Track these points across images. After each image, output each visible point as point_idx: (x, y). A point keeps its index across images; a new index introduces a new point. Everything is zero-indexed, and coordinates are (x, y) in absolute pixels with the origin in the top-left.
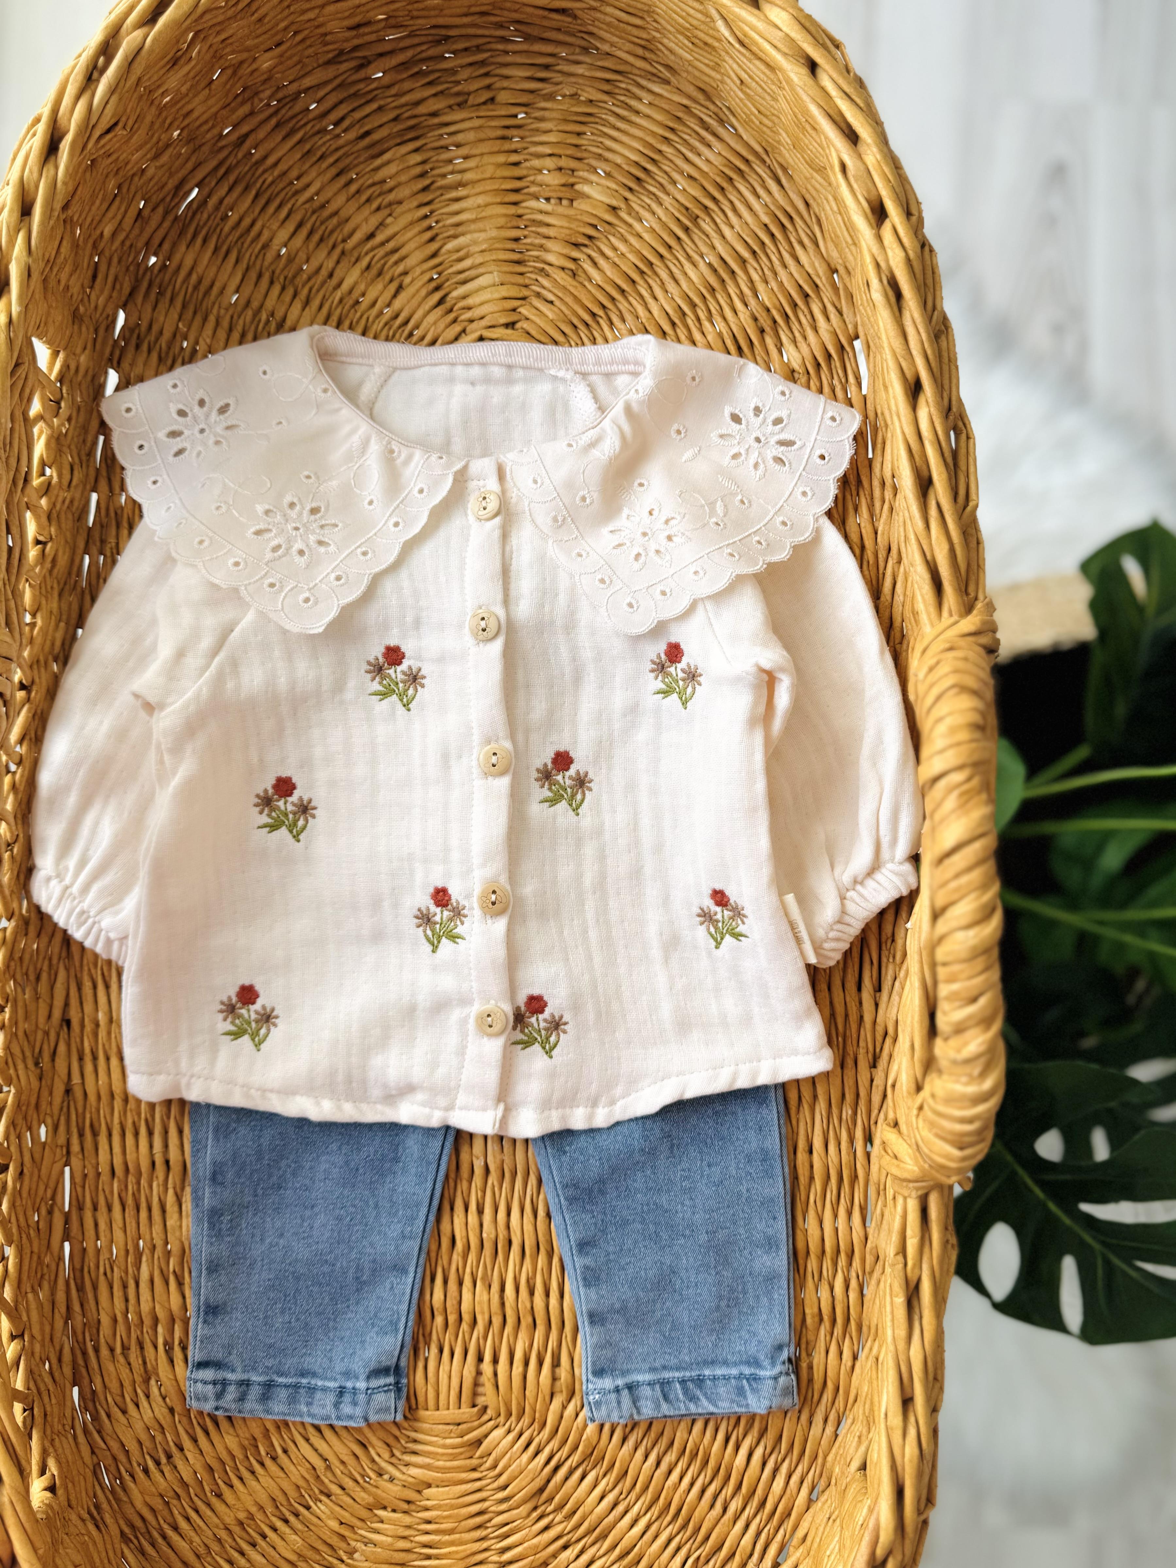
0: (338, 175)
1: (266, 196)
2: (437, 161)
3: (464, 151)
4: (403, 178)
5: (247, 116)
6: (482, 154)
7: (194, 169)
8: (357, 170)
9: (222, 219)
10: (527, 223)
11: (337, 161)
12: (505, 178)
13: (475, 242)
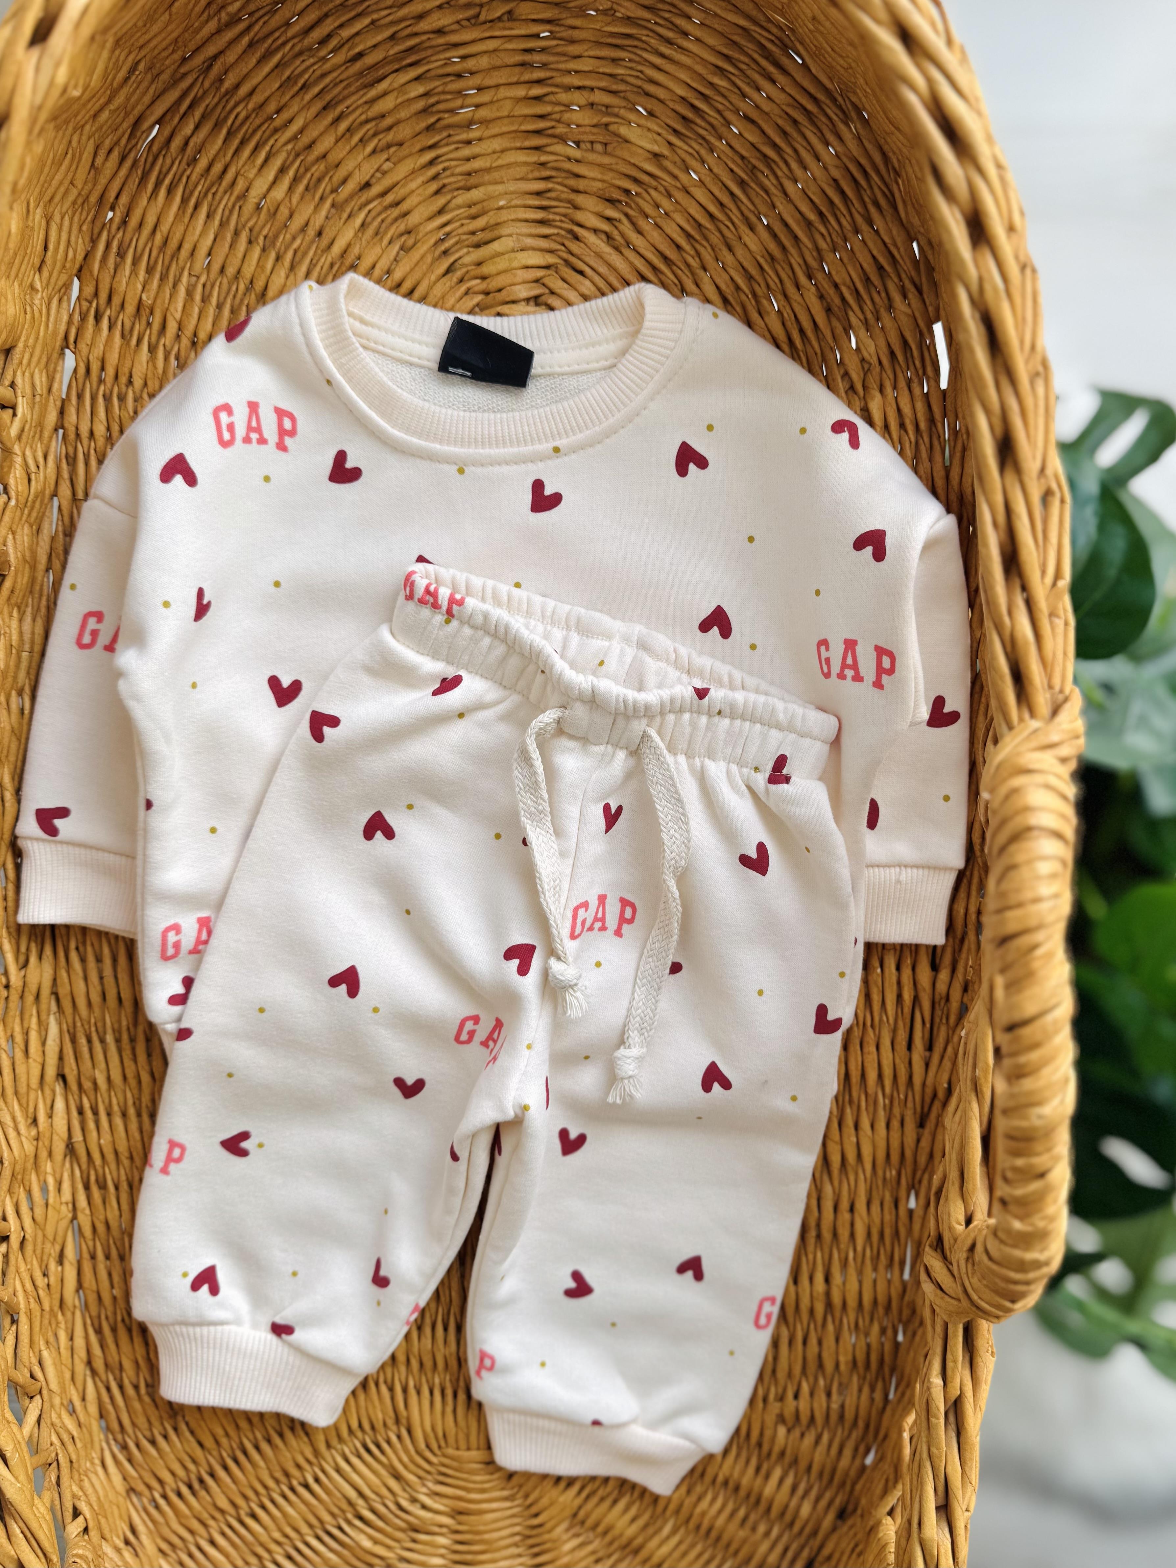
0: (325, 108)
1: (240, 136)
2: (444, 93)
3: (477, 80)
4: (403, 114)
5: (213, 35)
6: (497, 86)
7: (153, 102)
8: (348, 102)
9: (188, 165)
10: (553, 173)
11: (321, 91)
12: (526, 116)
13: (491, 198)
